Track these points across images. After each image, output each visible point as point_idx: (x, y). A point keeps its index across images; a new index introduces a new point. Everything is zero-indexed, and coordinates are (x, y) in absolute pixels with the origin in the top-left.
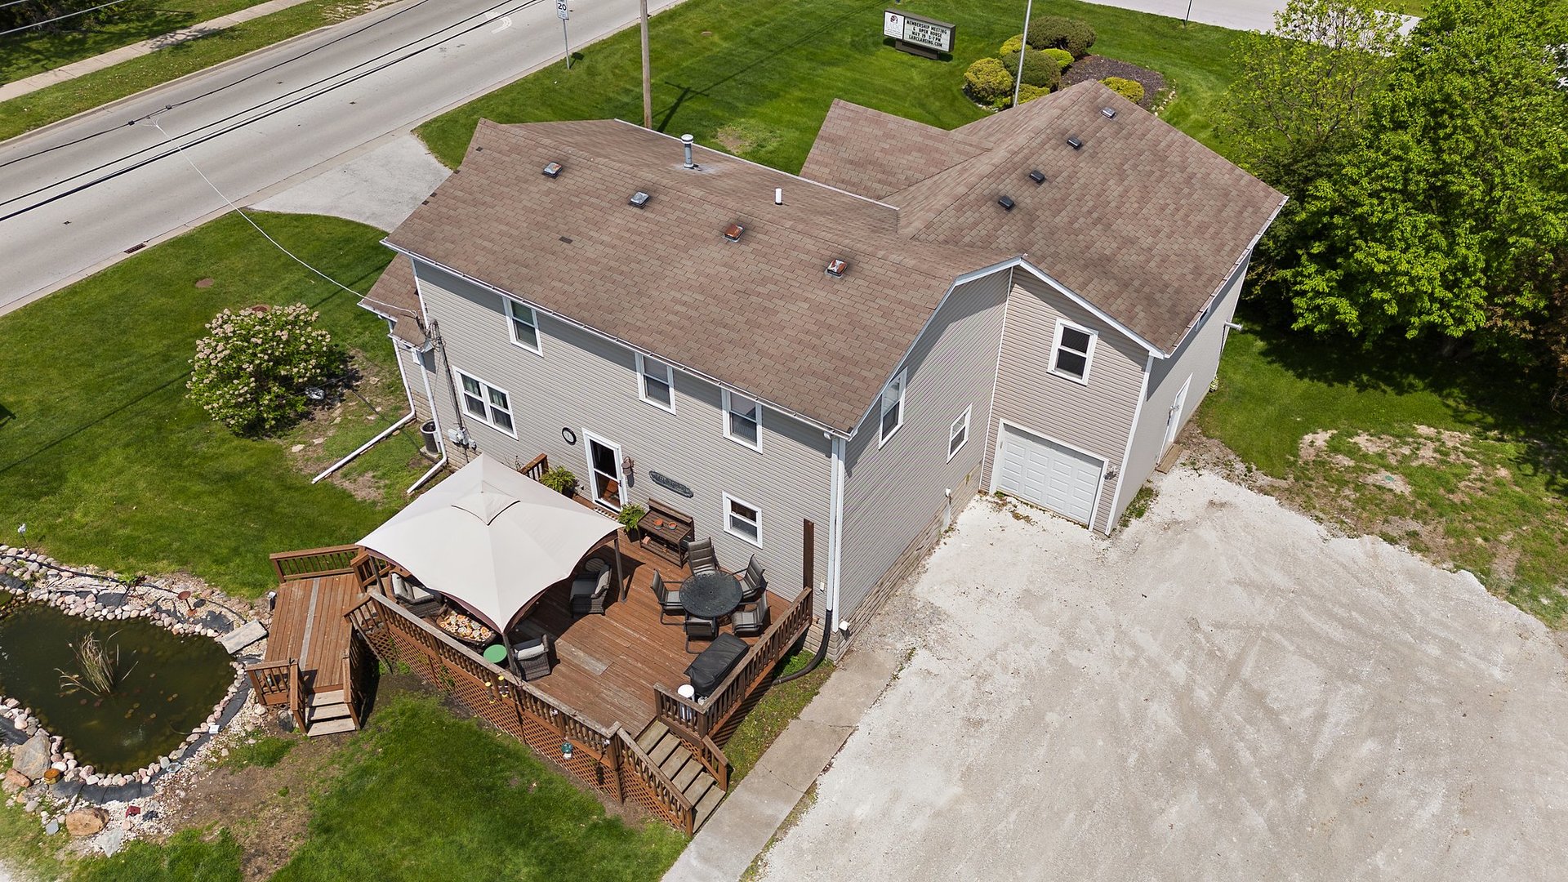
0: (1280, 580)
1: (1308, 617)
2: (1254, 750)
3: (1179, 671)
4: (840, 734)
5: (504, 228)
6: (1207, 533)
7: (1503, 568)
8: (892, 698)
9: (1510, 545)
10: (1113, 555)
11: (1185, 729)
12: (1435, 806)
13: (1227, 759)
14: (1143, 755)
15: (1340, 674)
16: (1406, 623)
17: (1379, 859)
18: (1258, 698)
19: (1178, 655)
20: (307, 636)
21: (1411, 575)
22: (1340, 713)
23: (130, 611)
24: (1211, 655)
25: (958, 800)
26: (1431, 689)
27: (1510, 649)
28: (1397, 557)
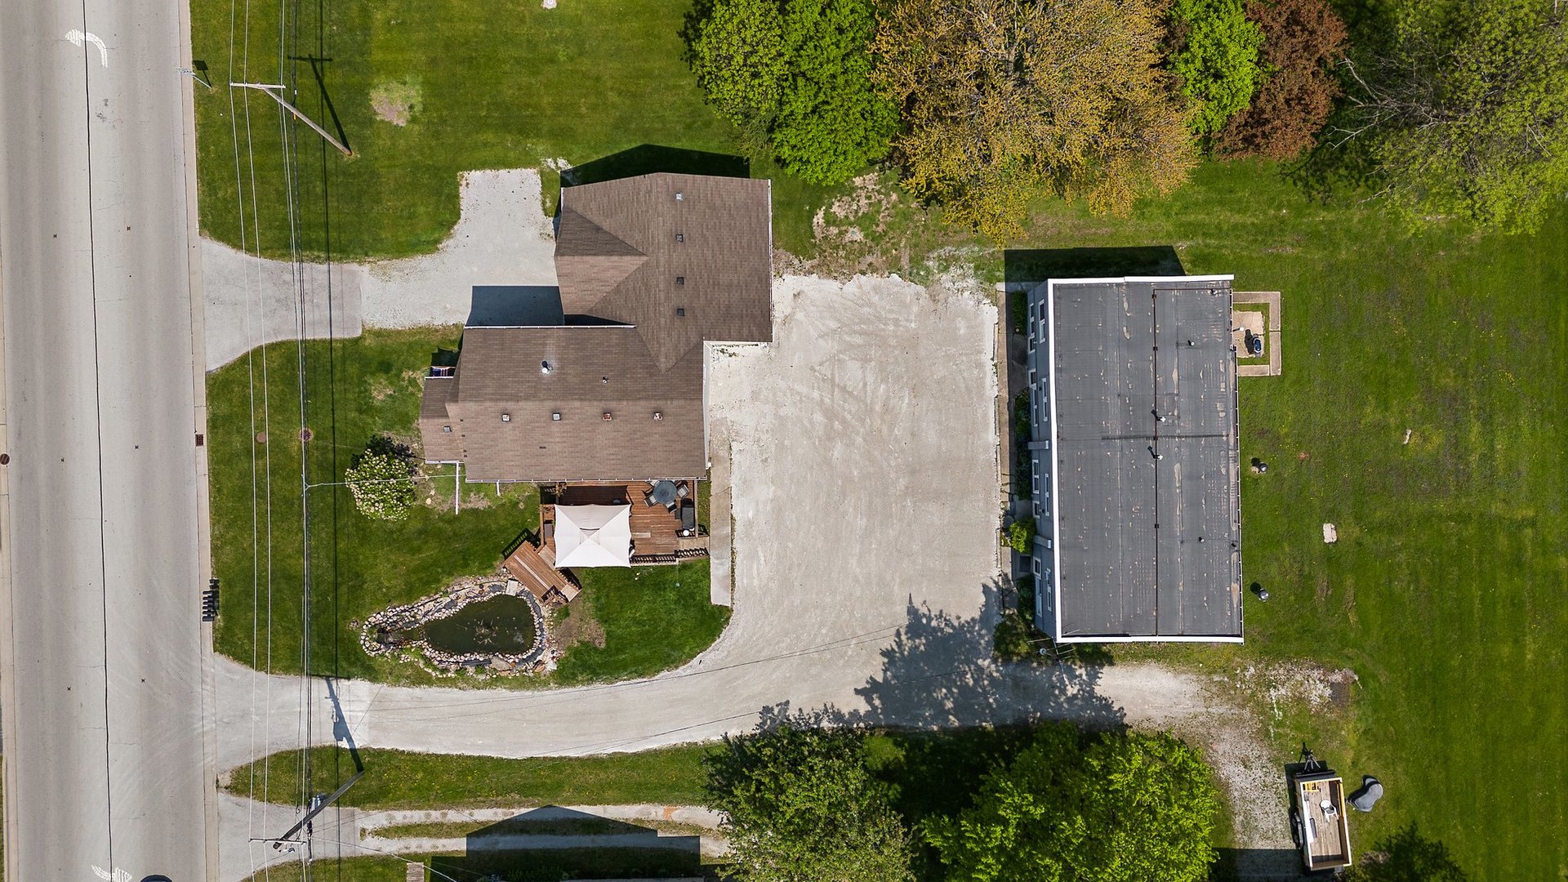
0: (833, 325)
1: (847, 338)
2: (850, 412)
3: (816, 394)
4: (727, 491)
5: (512, 453)
6: (800, 316)
7: (905, 263)
8: (735, 468)
9: (905, 247)
10: (773, 354)
11: (827, 418)
12: (907, 401)
13: (844, 421)
14: (819, 438)
15: (866, 360)
16: (879, 319)
17: (896, 432)
18: (844, 389)
19: (813, 388)
20: (537, 577)
21: (876, 289)
22: (870, 379)
23: (461, 604)
24: (823, 380)
25: (775, 492)
26: (895, 348)
27: (915, 309)
28: (869, 281)
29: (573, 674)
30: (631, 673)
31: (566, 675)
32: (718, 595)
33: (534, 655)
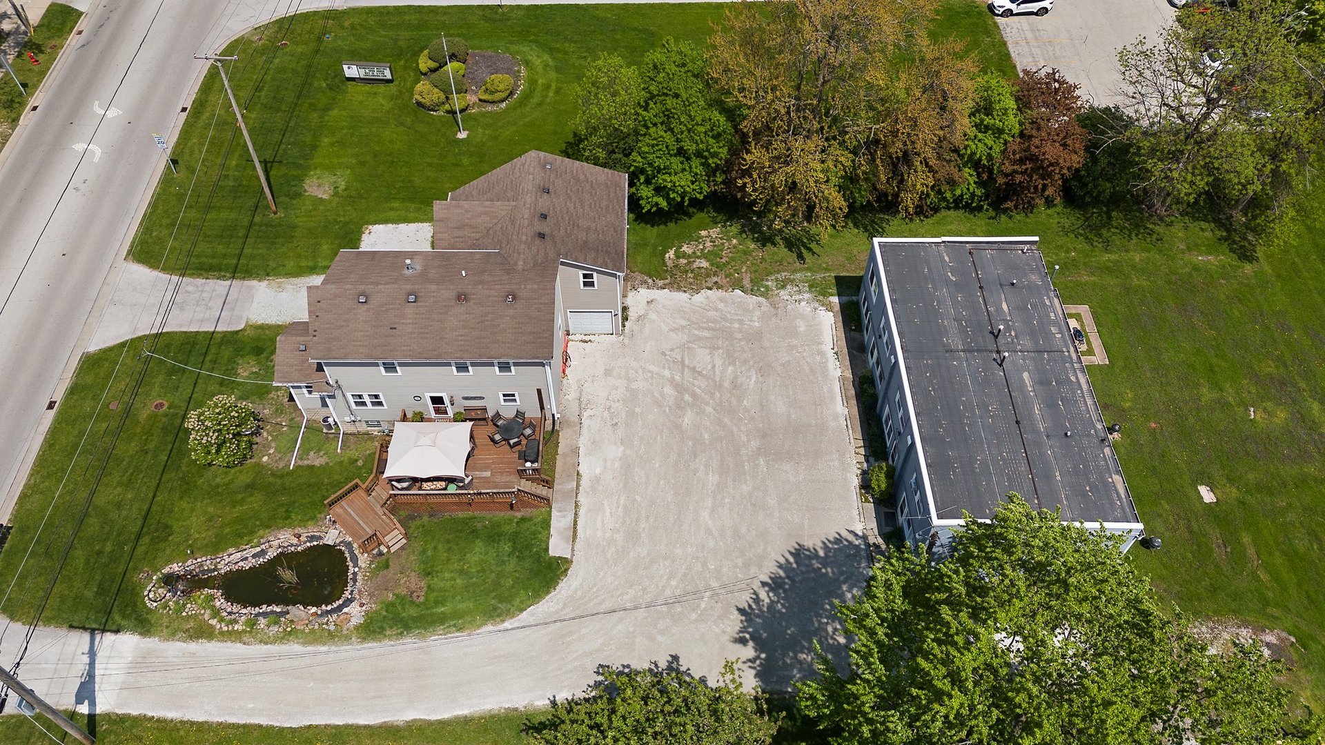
0: (683, 323)
1: (696, 332)
2: (699, 387)
3: (667, 373)
4: (576, 451)
5: (361, 333)
6: (652, 316)
7: (747, 283)
8: (584, 431)
9: (746, 272)
10: (626, 341)
11: (678, 392)
12: (754, 378)
13: (694, 395)
14: (669, 407)
15: (714, 348)
16: (725, 319)
17: (745, 403)
18: (693, 370)
19: (664, 368)
20: (361, 522)
21: (721, 300)
22: (718, 362)
23: (271, 554)
24: (674, 362)
25: (624, 451)
26: (740, 340)
27: (758, 313)
28: (714, 294)
29: (380, 628)
30: (449, 627)
31: (372, 629)
32: (557, 547)
33: (340, 608)
